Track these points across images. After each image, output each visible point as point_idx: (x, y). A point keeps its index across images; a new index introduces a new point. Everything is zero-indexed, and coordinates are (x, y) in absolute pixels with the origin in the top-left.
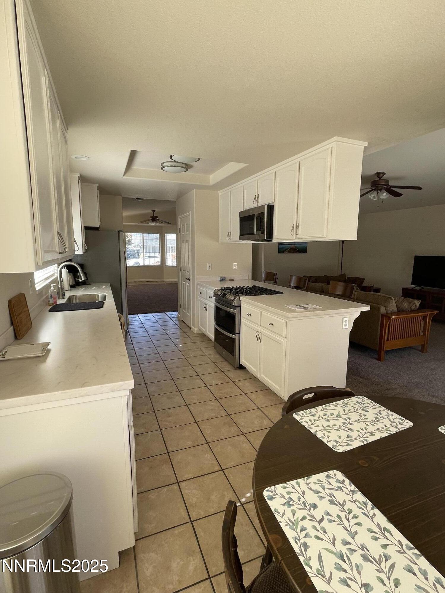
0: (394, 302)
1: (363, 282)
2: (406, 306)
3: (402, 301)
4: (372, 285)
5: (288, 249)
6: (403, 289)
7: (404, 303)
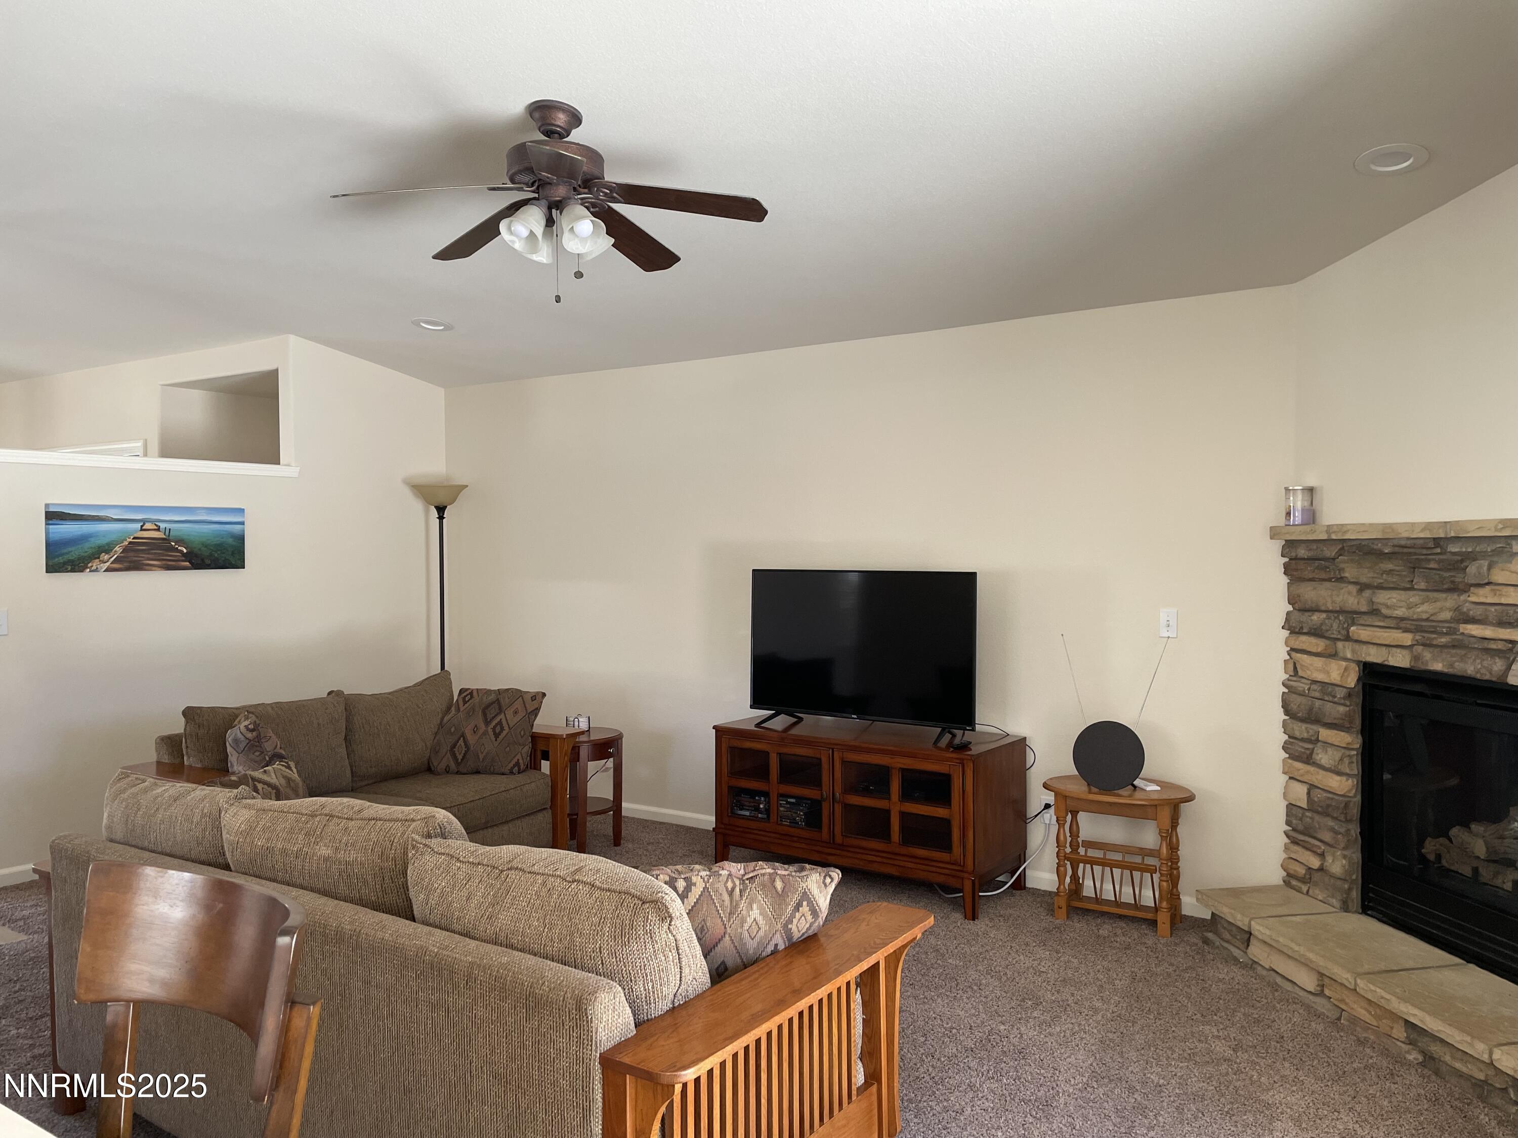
0: (684, 928)
1: (536, 712)
2: (761, 921)
3: (731, 893)
4: (584, 726)
5: (118, 549)
6: (721, 732)
7: (743, 905)
